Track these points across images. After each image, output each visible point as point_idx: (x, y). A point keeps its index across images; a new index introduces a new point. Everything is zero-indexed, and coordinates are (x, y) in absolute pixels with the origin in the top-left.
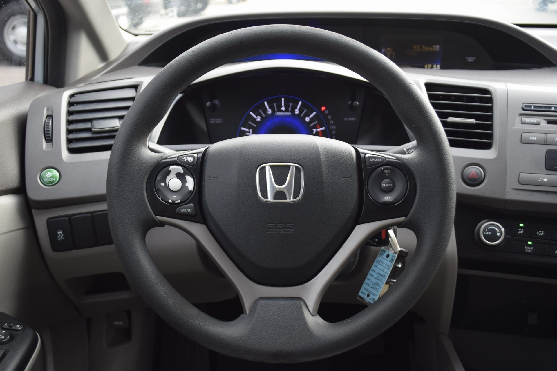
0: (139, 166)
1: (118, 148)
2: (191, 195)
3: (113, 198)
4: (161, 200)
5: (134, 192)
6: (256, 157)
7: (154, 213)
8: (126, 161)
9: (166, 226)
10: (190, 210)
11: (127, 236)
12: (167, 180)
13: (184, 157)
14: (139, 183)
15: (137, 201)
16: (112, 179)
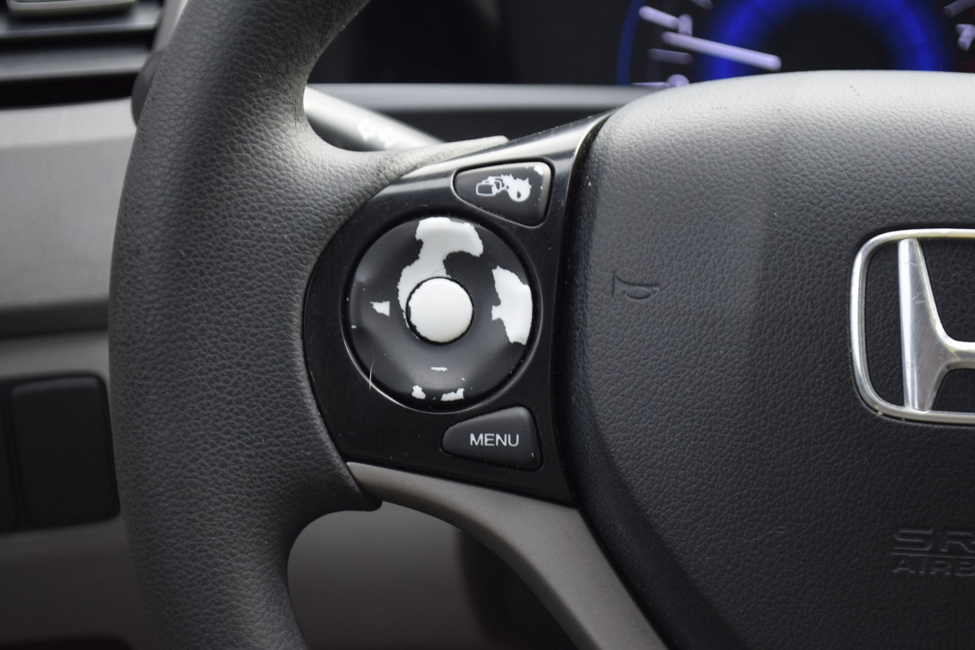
0: (270, 218)
1: (173, 123)
2: (519, 365)
3: (143, 368)
4: (371, 384)
5: (244, 341)
6: (850, 193)
7: (337, 448)
8: (211, 191)
9: (385, 504)
10: (513, 441)
11: (210, 557)
12: (404, 287)
13: (486, 176)
14: (270, 302)
15: (260, 386)
16: (140, 278)
